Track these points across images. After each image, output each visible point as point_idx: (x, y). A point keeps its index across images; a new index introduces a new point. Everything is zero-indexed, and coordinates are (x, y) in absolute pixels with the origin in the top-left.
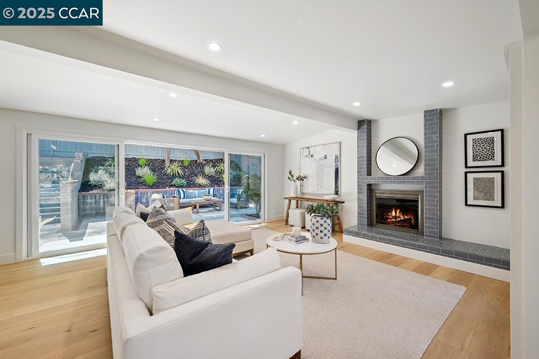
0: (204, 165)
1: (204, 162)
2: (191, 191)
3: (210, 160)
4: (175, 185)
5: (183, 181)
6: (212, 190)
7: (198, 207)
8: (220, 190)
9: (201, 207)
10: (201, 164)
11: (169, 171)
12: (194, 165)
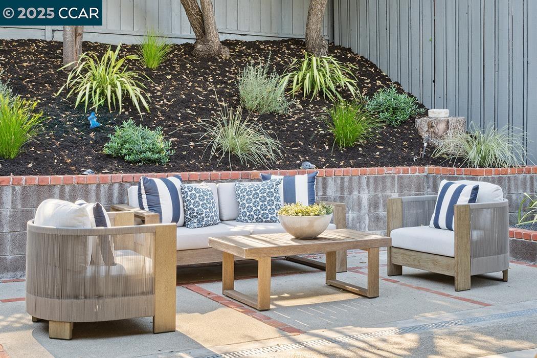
0: (227, 63)
1: (226, 53)
2: (203, 186)
3: (250, 45)
4: (121, 158)
5: (157, 140)
6: (301, 182)
7: (264, 268)
8: (331, 182)
9: (278, 269)
10: (213, 59)
11: (84, 89)
12: (183, 67)
